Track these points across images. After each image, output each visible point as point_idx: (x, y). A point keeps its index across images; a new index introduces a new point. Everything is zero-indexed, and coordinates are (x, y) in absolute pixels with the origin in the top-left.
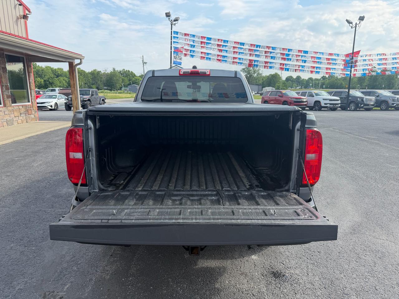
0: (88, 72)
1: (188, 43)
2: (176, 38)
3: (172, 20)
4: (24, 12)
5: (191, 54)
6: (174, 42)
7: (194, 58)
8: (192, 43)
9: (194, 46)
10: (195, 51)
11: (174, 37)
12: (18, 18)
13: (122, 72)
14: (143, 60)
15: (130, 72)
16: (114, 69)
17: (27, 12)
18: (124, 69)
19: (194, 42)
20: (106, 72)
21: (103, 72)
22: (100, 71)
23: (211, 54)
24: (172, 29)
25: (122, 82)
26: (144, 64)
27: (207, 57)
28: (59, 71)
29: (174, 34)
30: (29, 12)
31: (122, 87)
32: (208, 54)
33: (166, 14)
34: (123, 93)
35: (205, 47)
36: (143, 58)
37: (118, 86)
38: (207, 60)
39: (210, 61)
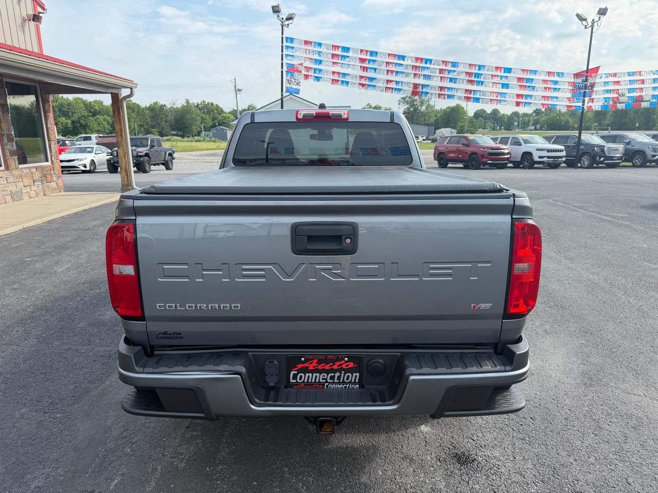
0: (144, 106)
1: (311, 56)
2: (291, 50)
3: (283, 19)
4: (35, 9)
5: (315, 75)
6: (287, 55)
7: (320, 82)
8: (316, 57)
9: (320, 62)
10: (322, 70)
11: (287, 47)
12: (24, 21)
13: (200, 106)
14: (235, 85)
15: (215, 105)
16: (188, 102)
17: (39, 9)
18: (204, 101)
19: (320, 56)
20: (175, 107)
21: (169, 106)
22: (165, 105)
23: (349, 74)
24: (282, 34)
25: (201, 123)
26: (238, 92)
27: (343, 79)
28: (96, 105)
29: (287, 42)
30: (44, 9)
31: (202, 131)
32: (344, 75)
33: (273, 7)
34: (203, 141)
35: (338, 63)
36: (235, 83)
37: (195, 129)
38: (343, 84)
39: (347, 87)
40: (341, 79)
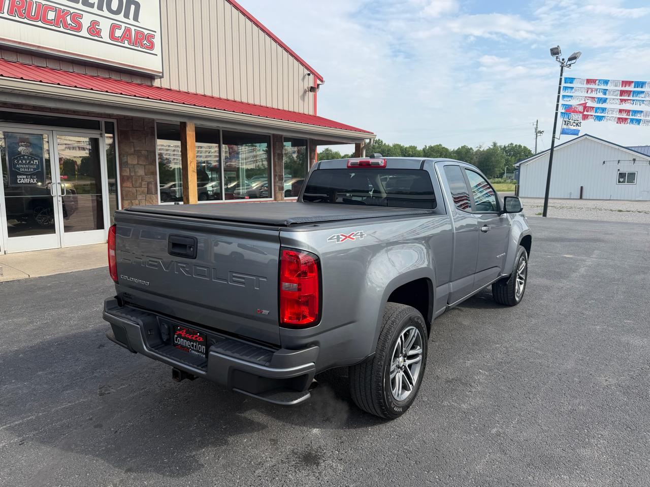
0: (452, 150)
1: (593, 95)
2: (569, 90)
3: (563, 60)
4: (315, 82)
5: (596, 114)
6: (564, 96)
7: (602, 122)
8: (601, 95)
9: (605, 101)
10: (606, 108)
11: (566, 88)
12: (305, 92)
13: (507, 149)
14: (537, 127)
15: (523, 147)
16: (495, 144)
17: (319, 82)
18: (512, 144)
19: (605, 94)
20: (481, 150)
21: (475, 149)
22: (471, 149)
23: (642, 112)
24: (561, 75)
25: (505, 165)
26: (538, 134)
27: (633, 117)
28: (411, 150)
29: (565, 84)
30: (322, 81)
31: (504, 173)
32: (635, 112)
33: (552, 50)
34: (503, 183)
35: (629, 100)
36: (537, 125)
37: (497, 171)
38: (633, 123)
39: (638, 126)
40: (631, 117)
